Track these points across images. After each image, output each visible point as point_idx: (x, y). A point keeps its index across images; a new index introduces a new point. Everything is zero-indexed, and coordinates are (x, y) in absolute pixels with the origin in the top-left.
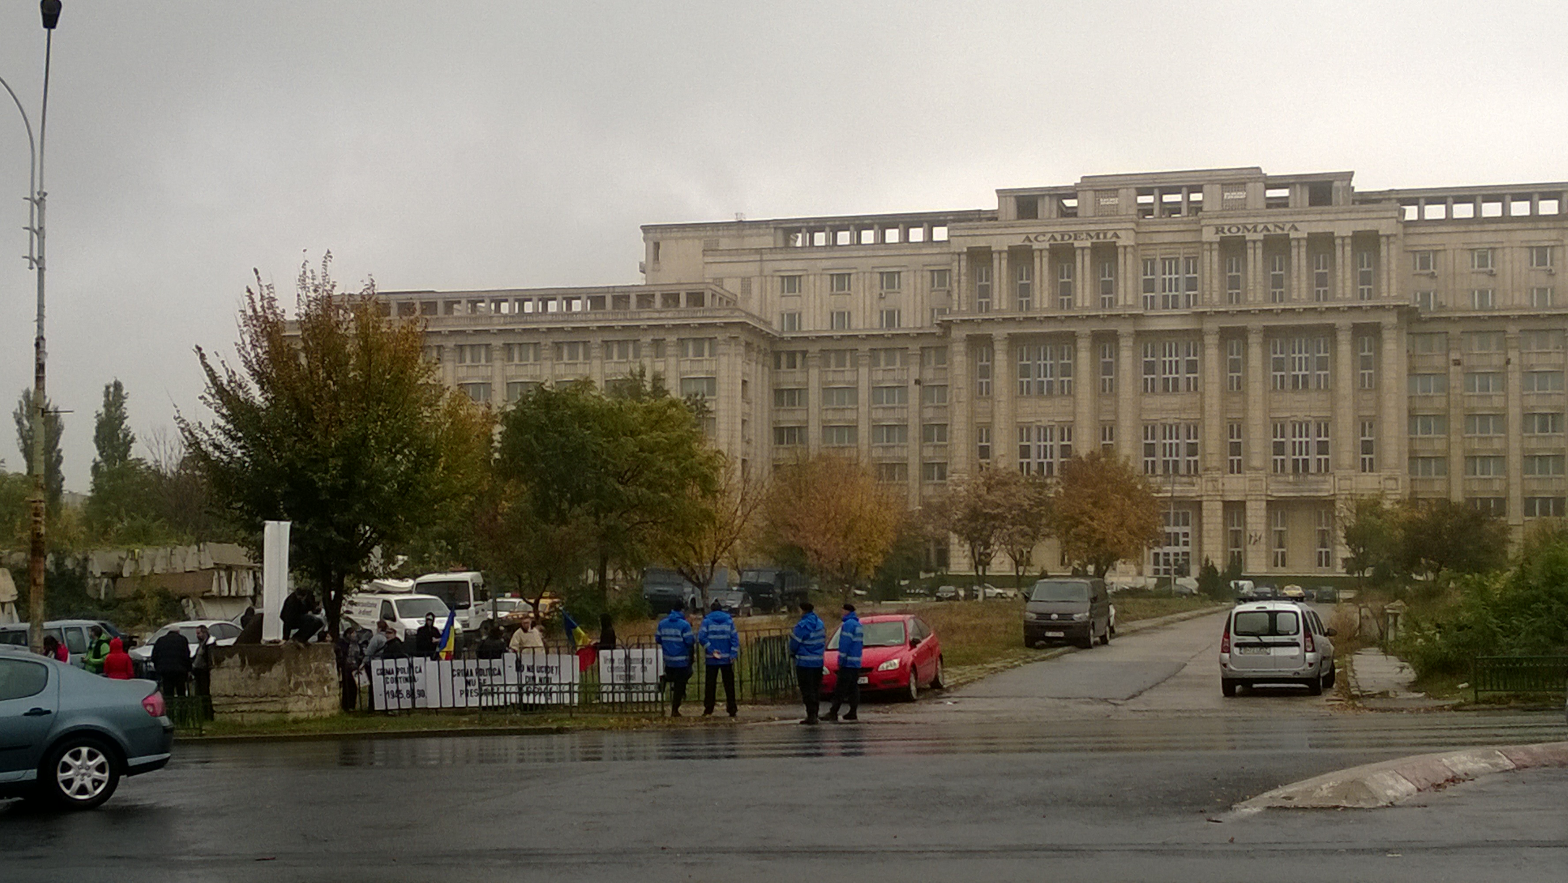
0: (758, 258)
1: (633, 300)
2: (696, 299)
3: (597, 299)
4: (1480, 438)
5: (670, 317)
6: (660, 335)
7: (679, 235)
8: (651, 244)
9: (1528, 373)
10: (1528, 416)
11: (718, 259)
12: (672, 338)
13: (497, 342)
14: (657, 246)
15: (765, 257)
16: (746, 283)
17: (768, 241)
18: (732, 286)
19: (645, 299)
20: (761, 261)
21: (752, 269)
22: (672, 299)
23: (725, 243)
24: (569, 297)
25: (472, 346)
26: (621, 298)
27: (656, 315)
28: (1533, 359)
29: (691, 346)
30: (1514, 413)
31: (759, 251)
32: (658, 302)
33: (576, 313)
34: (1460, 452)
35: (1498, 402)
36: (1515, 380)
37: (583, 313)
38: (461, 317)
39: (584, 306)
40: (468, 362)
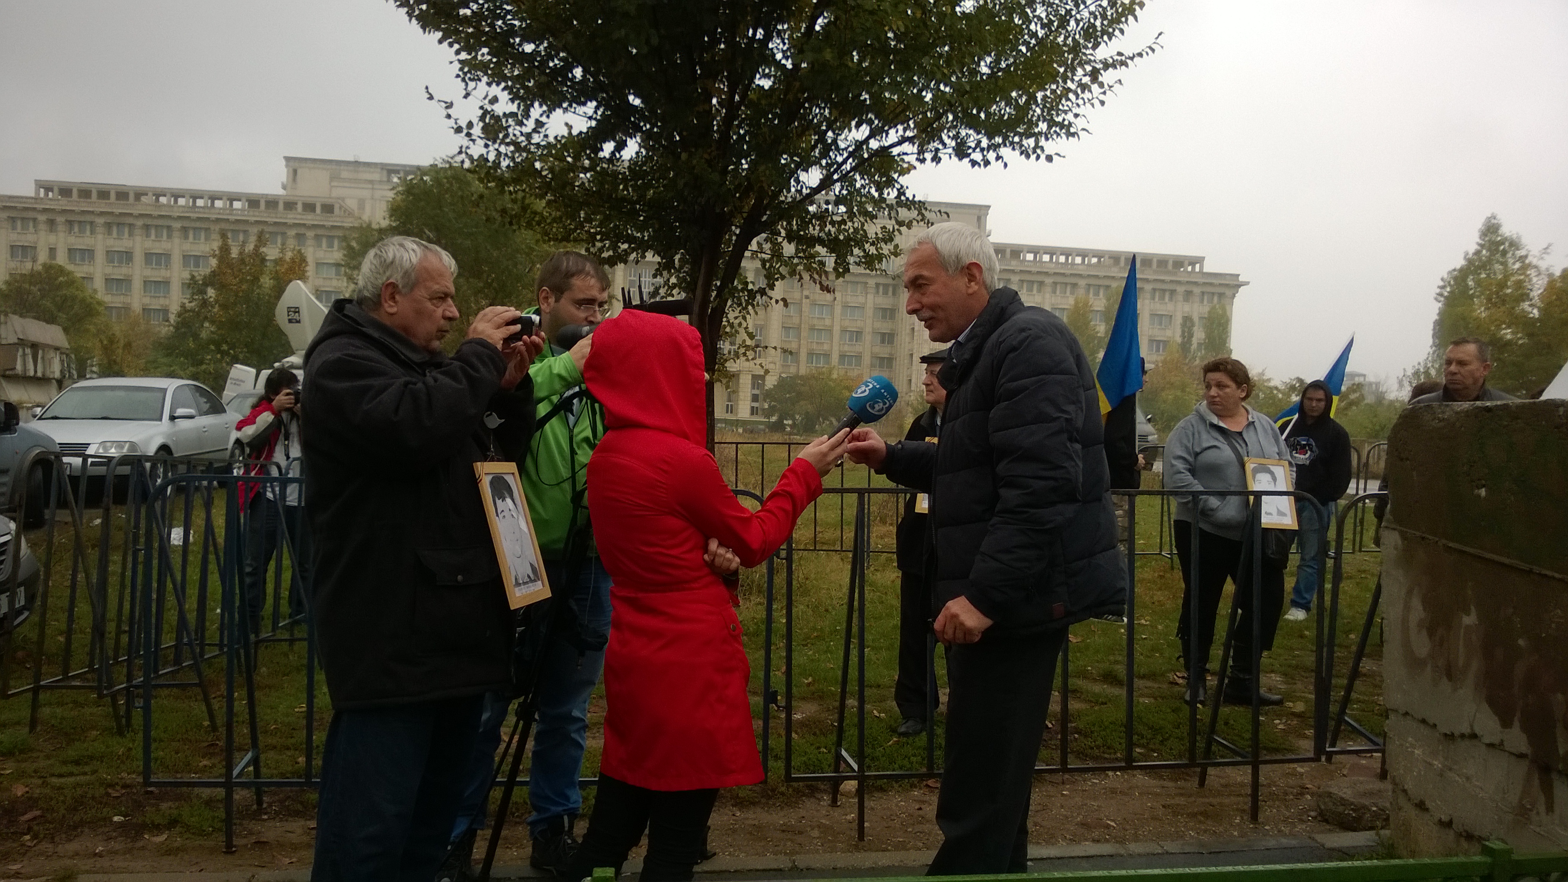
0: (370, 186)
1: (281, 206)
2: (328, 209)
3: (253, 202)
4: (817, 343)
5: (310, 219)
6: (302, 231)
7: (312, 165)
8: (291, 169)
9: (845, 306)
10: (844, 331)
11: (341, 184)
12: (310, 234)
13: (177, 225)
14: (295, 172)
15: (376, 186)
16: (361, 203)
17: (376, 176)
18: (352, 204)
19: (290, 205)
20: (373, 189)
21: (366, 194)
22: (309, 207)
23: (345, 174)
24: (232, 198)
25: (156, 226)
26: (272, 203)
27: (299, 217)
28: (849, 299)
29: (324, 241)
30: (837, 329)
31: (371, 182)
32: (300, 207)
33: (236, 209)
34: (805, 350)
35: (828, 322)
36: (838, 310)
37: (242, 210)
38: (147, 205)
39: (243, 205)
40: (153, 237)
